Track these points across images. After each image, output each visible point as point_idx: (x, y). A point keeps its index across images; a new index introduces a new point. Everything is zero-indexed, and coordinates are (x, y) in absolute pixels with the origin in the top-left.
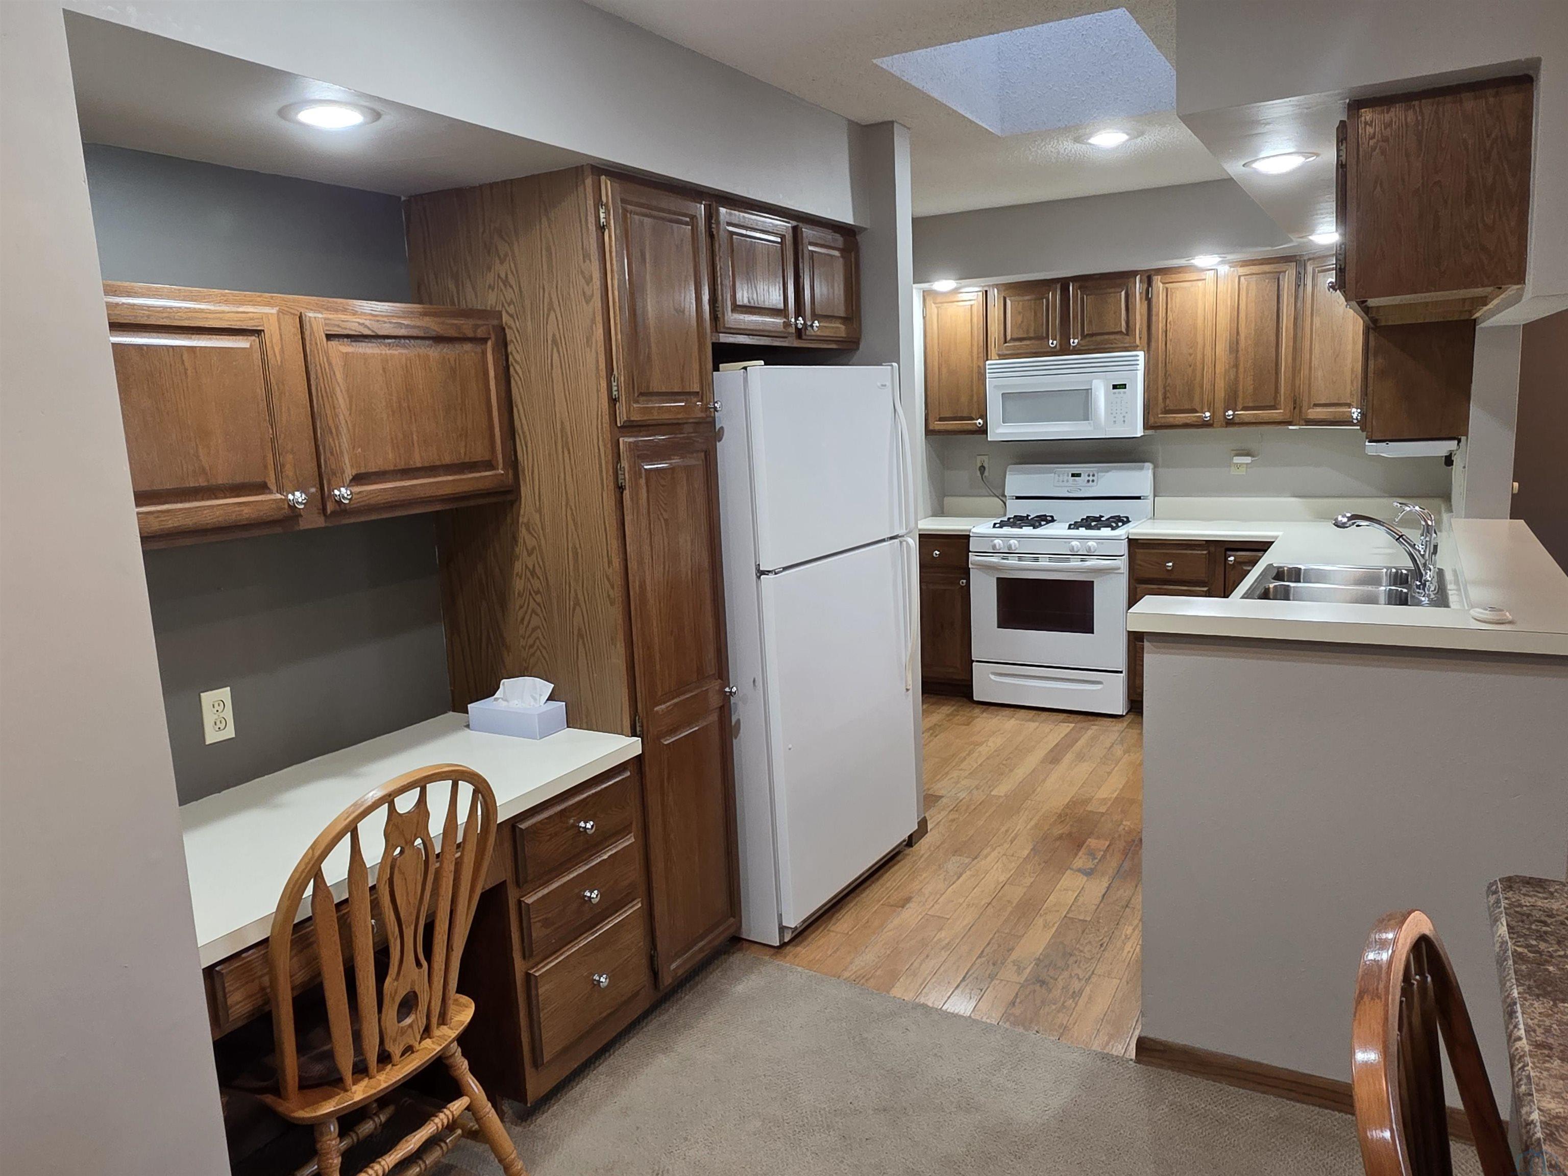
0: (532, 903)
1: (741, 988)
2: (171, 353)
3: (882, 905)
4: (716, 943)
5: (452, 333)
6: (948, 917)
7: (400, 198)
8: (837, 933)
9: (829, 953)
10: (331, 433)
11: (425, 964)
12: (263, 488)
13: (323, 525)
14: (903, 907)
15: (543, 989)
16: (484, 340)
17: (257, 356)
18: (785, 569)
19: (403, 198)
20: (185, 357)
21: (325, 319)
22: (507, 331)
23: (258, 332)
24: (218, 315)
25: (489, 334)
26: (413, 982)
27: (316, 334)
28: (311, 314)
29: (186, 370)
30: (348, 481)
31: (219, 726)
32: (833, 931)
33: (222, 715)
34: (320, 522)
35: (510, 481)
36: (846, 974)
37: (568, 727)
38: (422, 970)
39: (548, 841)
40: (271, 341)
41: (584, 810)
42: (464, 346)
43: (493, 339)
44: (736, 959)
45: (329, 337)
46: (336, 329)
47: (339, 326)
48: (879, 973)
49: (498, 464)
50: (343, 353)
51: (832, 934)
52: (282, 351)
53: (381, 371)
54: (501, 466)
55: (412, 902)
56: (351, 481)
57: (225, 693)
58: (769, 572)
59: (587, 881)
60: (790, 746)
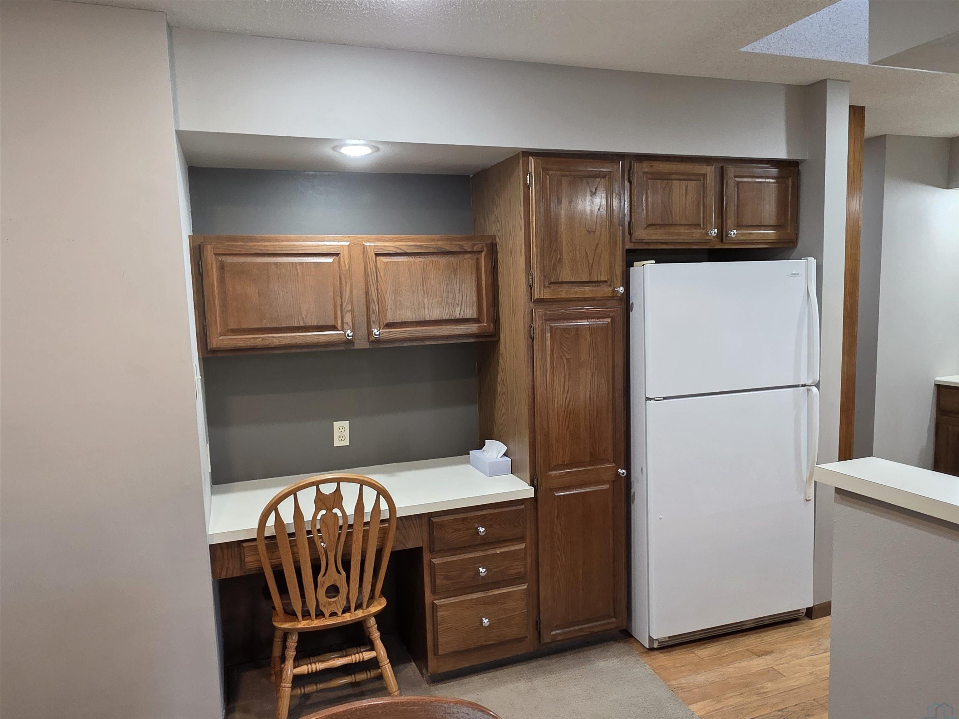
0: (437, 564)
1: (602, 664)
2: (291, 266)
3: (747, 649)
4: (596, 630)
5: (457, 249)
6: (785, 674)
7: (470, 176)
8: (696, 655)
9: (678, 665)
10: (374, 302)
11: (344, 573)
12: (334, 328)
13: (368, 347)
14: (759, 656)
15: (441, 613)
16: (480, 252)
17: (337, 265)
18: (665, 398)
19: (471, 176)
20: (298, 267)
21: (375, 246)
22: (498, 245)
23: (337, 254)
24: (316, 248)
25: (483, 248)
26: (334, 580)
27: (370, 254)
28: (368, 244)
29: (298, 273)
30: (383, 327)
31: (341, 439)
32: (694, 653)
33: (343, 434)
34: (367, 346)
35: (491, 330)
36: (674, 683)
37: (512, 473)
38: (341, 576)
39: (452, 532)
40: (344, 259)
41: (482, 521)
42: (465, 255)
43: (485, 251)
44: (618, 647)
45: (377, 255)
46: (380, 250)
47: (383, 249)
48: (696, 690)
49: (484, 321)
50: (384, 262)
51: (693, 655)
52: (350, 262)
53: (407, 271)
54: (485, 321)
55: (332, 539)
56: (384, 326)
57: (346, 424)
58: (651, 399)
59: (483, 561)
60: (661, 517)
